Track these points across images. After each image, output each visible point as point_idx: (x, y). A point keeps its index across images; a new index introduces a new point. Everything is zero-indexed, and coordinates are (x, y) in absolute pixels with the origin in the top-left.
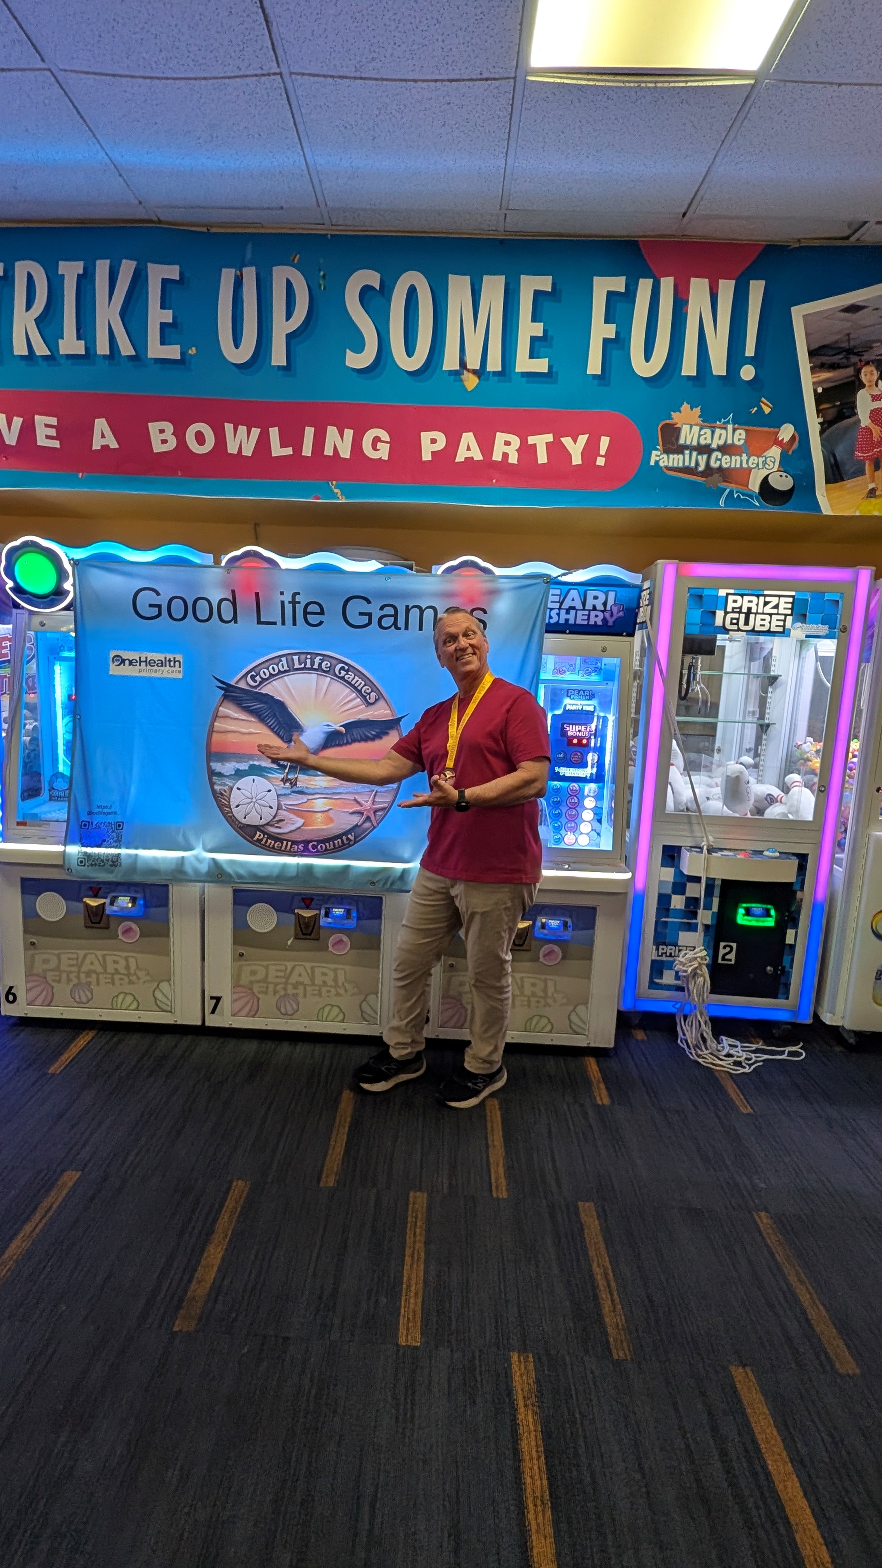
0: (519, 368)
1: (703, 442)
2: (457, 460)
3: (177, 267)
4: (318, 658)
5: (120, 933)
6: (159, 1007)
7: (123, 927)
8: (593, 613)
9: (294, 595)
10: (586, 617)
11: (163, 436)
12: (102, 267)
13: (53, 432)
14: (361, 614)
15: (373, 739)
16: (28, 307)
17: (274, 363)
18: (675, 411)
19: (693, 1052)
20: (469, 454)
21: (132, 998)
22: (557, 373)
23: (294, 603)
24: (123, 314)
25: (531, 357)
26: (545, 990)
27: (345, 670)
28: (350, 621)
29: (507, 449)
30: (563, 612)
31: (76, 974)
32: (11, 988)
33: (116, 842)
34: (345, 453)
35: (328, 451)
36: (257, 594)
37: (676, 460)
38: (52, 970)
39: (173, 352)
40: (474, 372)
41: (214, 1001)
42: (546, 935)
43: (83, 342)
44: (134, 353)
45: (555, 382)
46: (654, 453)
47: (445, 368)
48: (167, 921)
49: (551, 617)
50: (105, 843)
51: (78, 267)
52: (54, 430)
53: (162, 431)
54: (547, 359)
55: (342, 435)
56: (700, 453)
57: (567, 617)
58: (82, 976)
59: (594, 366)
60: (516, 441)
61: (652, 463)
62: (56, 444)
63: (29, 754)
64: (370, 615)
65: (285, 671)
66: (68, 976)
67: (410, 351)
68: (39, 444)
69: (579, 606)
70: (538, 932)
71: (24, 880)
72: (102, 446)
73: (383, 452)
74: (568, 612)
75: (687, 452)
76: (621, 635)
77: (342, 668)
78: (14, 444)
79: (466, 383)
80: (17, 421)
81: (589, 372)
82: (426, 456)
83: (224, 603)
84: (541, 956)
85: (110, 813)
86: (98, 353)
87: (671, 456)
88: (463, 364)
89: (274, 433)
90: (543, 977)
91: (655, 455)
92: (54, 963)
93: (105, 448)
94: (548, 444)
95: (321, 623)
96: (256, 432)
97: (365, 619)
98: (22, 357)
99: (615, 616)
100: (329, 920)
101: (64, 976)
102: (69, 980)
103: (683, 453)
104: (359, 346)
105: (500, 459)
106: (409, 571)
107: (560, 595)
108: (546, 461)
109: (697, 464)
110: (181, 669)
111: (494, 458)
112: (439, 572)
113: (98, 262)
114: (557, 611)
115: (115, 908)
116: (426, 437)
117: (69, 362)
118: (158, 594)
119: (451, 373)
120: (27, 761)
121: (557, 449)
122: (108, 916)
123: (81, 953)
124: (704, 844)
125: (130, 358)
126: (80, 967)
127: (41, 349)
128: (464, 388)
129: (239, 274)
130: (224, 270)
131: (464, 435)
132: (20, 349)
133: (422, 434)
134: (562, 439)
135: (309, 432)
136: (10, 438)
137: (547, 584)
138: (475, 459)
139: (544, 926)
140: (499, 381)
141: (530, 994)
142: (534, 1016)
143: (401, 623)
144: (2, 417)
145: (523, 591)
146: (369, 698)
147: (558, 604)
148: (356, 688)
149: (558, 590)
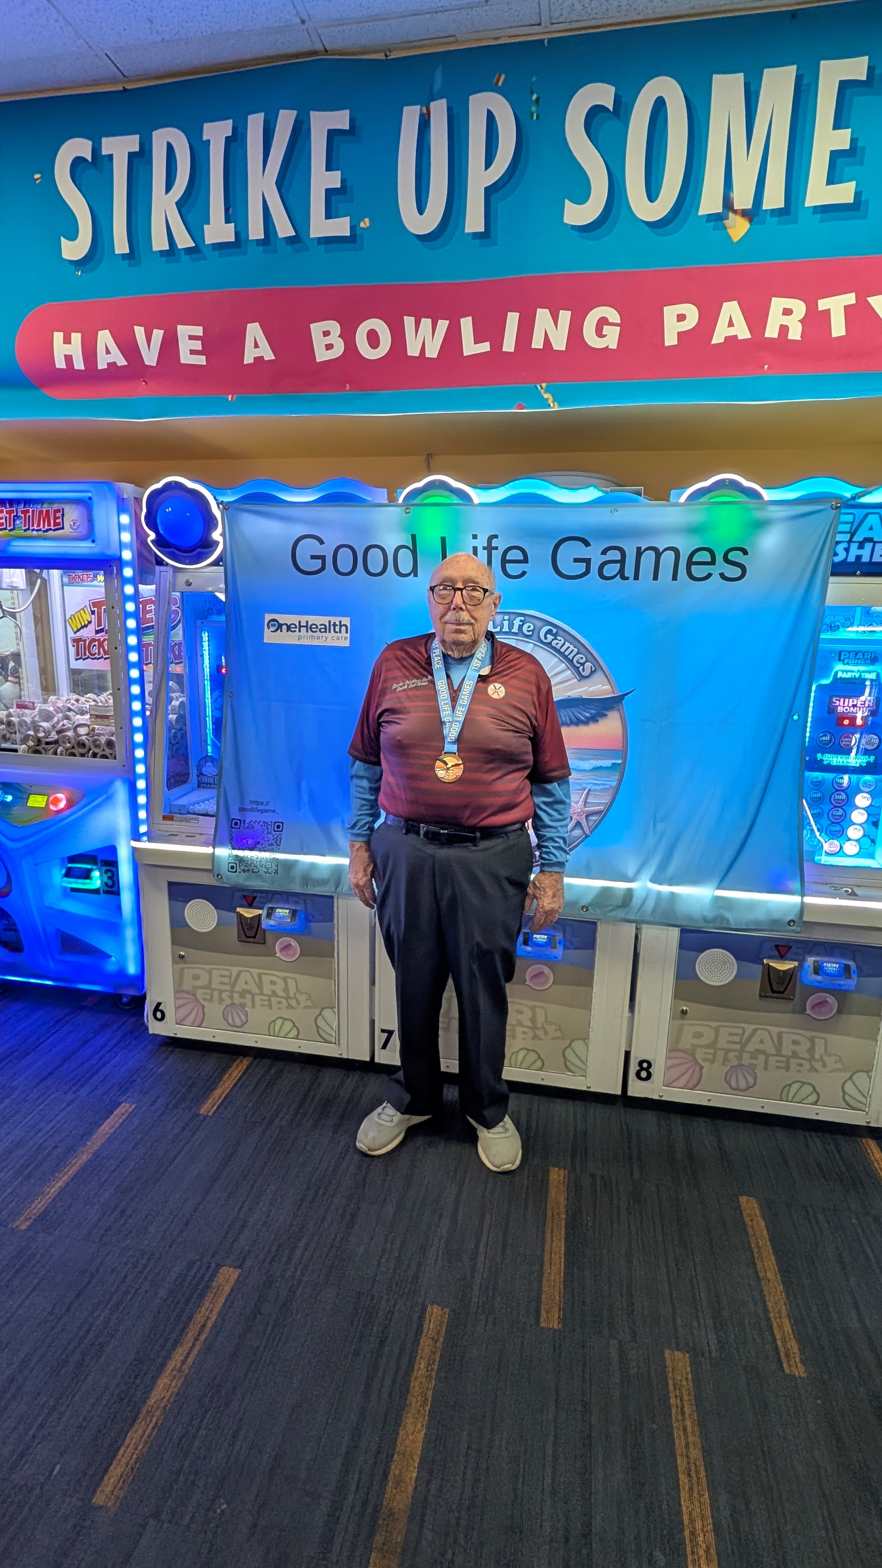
0: (812, 201)
2: (714, 342)
3: (346, 114)
4: (519, 619)
5: (277, 949)
6: (322, 1038)
7: (281, 943)
9: (491, 538)
11: (328, 340)
12: (255, 123)
13: (198, 345)
14: (576, 560)
15: (586, 722)
16: (169, 188)
17: (468, 229)
20: (731, 332)
21: (291, 1025)
22: (867, 201)
23: (490, 549)
24: (280, 184)
25: (830, 181)
26: (811, 1050)
27: (552, 634)
28: (562, 570)
29: (786, 320)
30: (854, 547)
31: (228, 994)
32: (159, 1004)
33: (272, 845)
34: (560, 343)
35: (537, 343)
36: (443, 537)
38: (203, 988)
39: (341, 227)
40: (744, 213)
41: (386, 1035)
42: (818, 981)
43: (233, 227)
44: (294, 234)
45: (865, 217)
47: (704, 210)
48: (331, 939)
50: (259, 846)
51: (226, 128)
52: (200, 342)
53: (326, 334)
54: (854, 183)
55: (555, 318)
57: (860, 552)
58: (236, 995)
60: (799, 308)
63: (175, 733)
64: (588, 561)
66: (220, 994)
67: (652, 194)
68: (182, 361)
69: (879, 536)
70: (808, 978)
71: (171, 884)
72: (255, 358)
73: (611, 339)
78: (154, 364)
79: (729, 230)
80: (158, 335)
82: (671, 339)
83: (401, 551)
84: (808, 1006)
85: (266, 811)
86: (251, 238)
88: (728, 204)
89: (467, 324)
90: (809, 1034)
92: (204, 980)
93: (259, 360)
94: (846, 307)
95: (524, 573)
96: (443, 325)
97: (583, 567)
98: (162, 253)
100: (529, 949)
101: (216, 993)
102: (221, 1000)
104: (581, 196)
105: (775, 335)
107: (852, 523)
108: (844, 333)
110: (347, 635)
111: (768, 334)
112: (683, 499)
113: (250, 118)
114: (845, 545)
115: (272, 922)
116: (670, 312)
117: (217, 253)
118: (322, 542)
119: (710, 218)
120: (173, 742)
122: (264, 930)
123: (235, 970)
125: (290, 240)
126: (233, 986)
127: (184, 241)
128: (730, 237)
129: (425, 112)
130: (406, 109)
131: (726, 305)
132: (160, 243)
133: (665, 308)
134: (869, 299)
135: (513, 319)
136: (150, 357)
137: (837, 508)
138: (740, 338)
139: (818, 970)
140: (779, 224)
141: (790, 1054)
142: (794, 1082)
143: (629, 571)
144: (139, 332)
145: (802, 521)
146: (583, 670)
147: (849, 535)
148: (566, 657)
149: (852, 516)
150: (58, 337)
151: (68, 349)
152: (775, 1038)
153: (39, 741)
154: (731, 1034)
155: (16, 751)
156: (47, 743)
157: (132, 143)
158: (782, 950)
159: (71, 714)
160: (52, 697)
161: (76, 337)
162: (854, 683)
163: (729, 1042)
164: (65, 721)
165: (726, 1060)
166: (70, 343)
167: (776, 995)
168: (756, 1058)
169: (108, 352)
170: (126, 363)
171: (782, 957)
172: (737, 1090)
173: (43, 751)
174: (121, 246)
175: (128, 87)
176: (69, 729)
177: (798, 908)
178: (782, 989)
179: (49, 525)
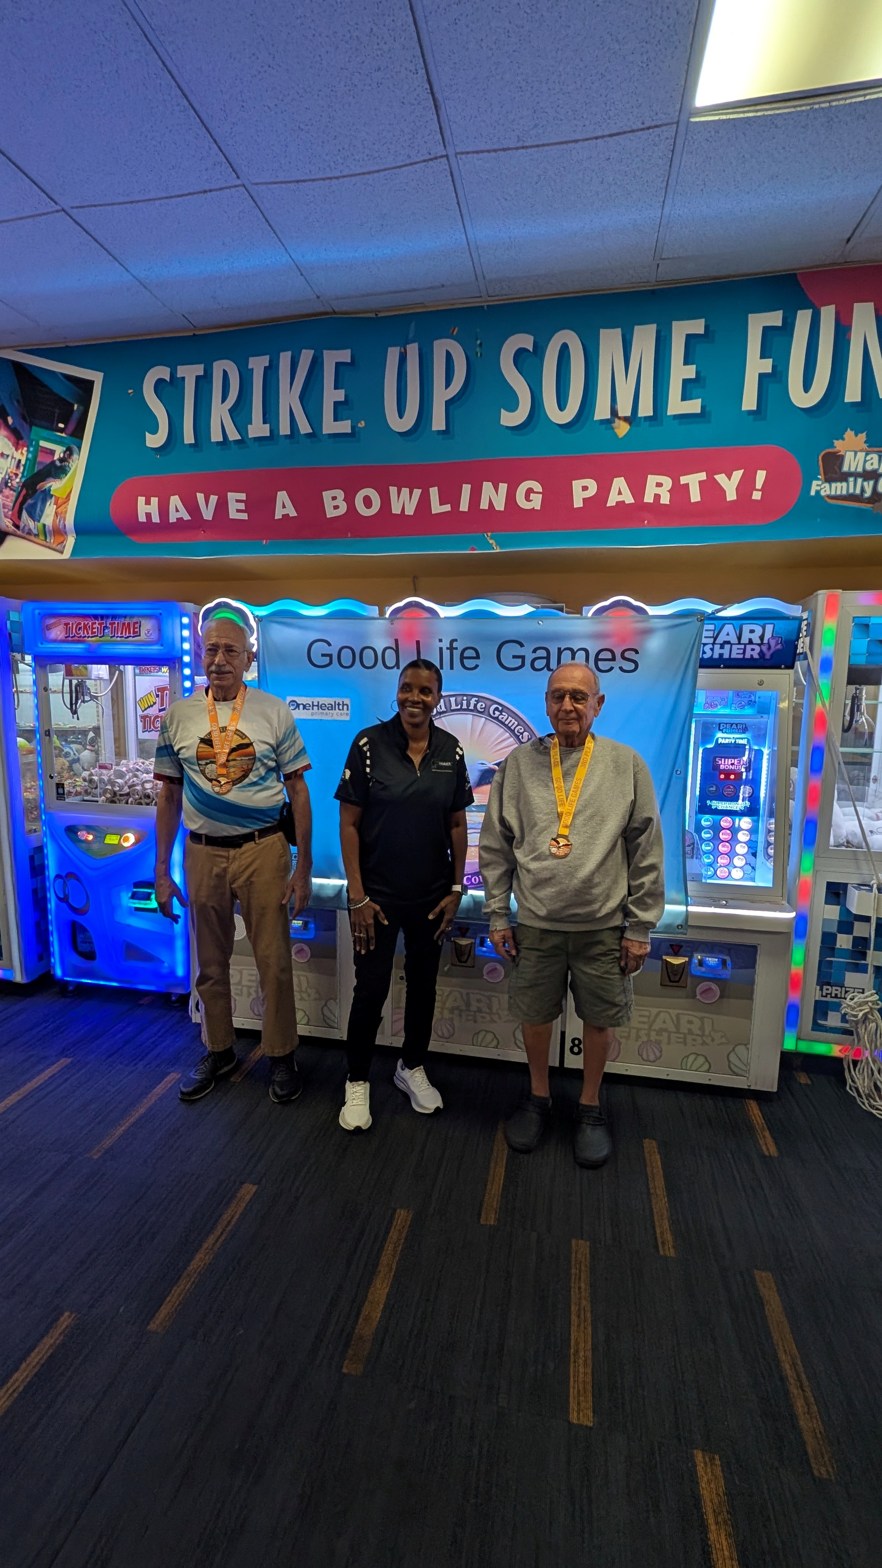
0: (671, 411)
1: (869, 467)
2: (609, 505)
3: (348, 352)
4: (474, 699)
6: (327, 1024)
8: (749, 647)
9: (452, 641)
10: (741, 651)
11: (335, 503)
12: (285, 358)
13: (242, 506)
14: (514, 657)
16: (224, 400)
17: (434, 428)
18: (837, 439)
19: (866, 1102)
20: (620, 498)
22: (710, 412)
23: (451, 649)
24: (301, 398)
25: (684, 399)
26: (702, 1028)
27: (499, 711)
28: (505, 665)
29: (658, 491)
30: (717, 647)
34: (500, 506)
35: (484, 505)
36: (418, 643)
37: (839, 488)
39: (345, 427)
40: (626, 419)
42: (704, 973)
43: (268, 426)
44: (311, 431)
45: (709, 422)
46: (815, 483)
47: (597, 417)
48: (335, 944)
49: (704, 653)
51: (265, 360)
52: (243, 504)
53: (334, 498)
54: (700, 400)
55: (496, 489)
56: (865, 480)
57: (722, 651)
59: (750, 402)
60: (667, 482)
61: (813, 493)
62: (244, 516)
64: (523, 658)
65: (444, 712)
66: (249, 990)
67: (562, 405)
68: (231, 517)
69: (734, 640)
70: (696, 970)
72: (283, 515)
73: (536, 502)
74: (722, 646)
75: (851, 479)
76: (779, 667)
77: (496, 709)
78: (210, 519)
79: (616, 430)
80: (214, 499)
81: (744, 408)
82: (578, 503)
83: (388, 651)
84: (698, 992)
86: (281, 434)
87: (834, 485)
88: (614, 412)
89: (434, 492)
90: (700, 1015)
91: (815, 486)
93: (286, 516)
94: (700, 482)
95: (477, 666)
96: (417, 492)
97: (519, 662)
98: (218, 443)
99: (773, 649)
100: (484, 949)
101: (246, 990)
102: (249, 994)
103: (846, 481)
104: (513, 406)
105: (651, 501)
106: (560, 613)
107: (714, 631)
108: (699, 499)
109: (863, 490)
110: (349, 712)
111: (646, 501)
112: (590, 615)
113: (282, 354)
114: (711, 646)
116: (577, 485)
117: (257, 443)
118: (329, 644)
119: (602, 422)
121: (710, 488)
124: (874, 883)
125: (308, 435)
127: (234, 435)
128: (616, 435)
129: (403, 350)
130: (390, 349)
131: (615, 480)
132: (216, 436)
133: (573, 482)
134: (716, 477)
135: (466, 489)
136: (208, 514)
137: (701, 620)
138: (627, 503)
139: (701, 963)
140: (650, 426)
141: (686, 1031)
142: (691, 1054)
143: (553, 664)
144: (200, 497)
145: (676, 629)
146: (522, 738)
147: (712, 639)
148: (509, 728)
149: (713, 626)
150: (141, 500)
151: (148, 509)
152: (674, 1018)
153: (115, 793)
154: (640, 1016)
155: (97, 802)
156: (121, 795)
157: (199, 369)
158: (676, 948)
159: (138, 773)
160: (123, 761)
161: (154, 500)
162: (730, 747)
163: (640, 1022)
164: (135, 779)
165: (638, 1037)
166: (150, 504)
167: (671, 984)
168: (661, 1035)
169: (177, 511)
170: (190, 518)
171: (676, 954)
172: (647, 1061)
173: (118, 802)
174: (189, 437)
175: (197, 333)
176: (138, 784)
177: (684, 915)
178: (677, 979)
179: (130, 633)
